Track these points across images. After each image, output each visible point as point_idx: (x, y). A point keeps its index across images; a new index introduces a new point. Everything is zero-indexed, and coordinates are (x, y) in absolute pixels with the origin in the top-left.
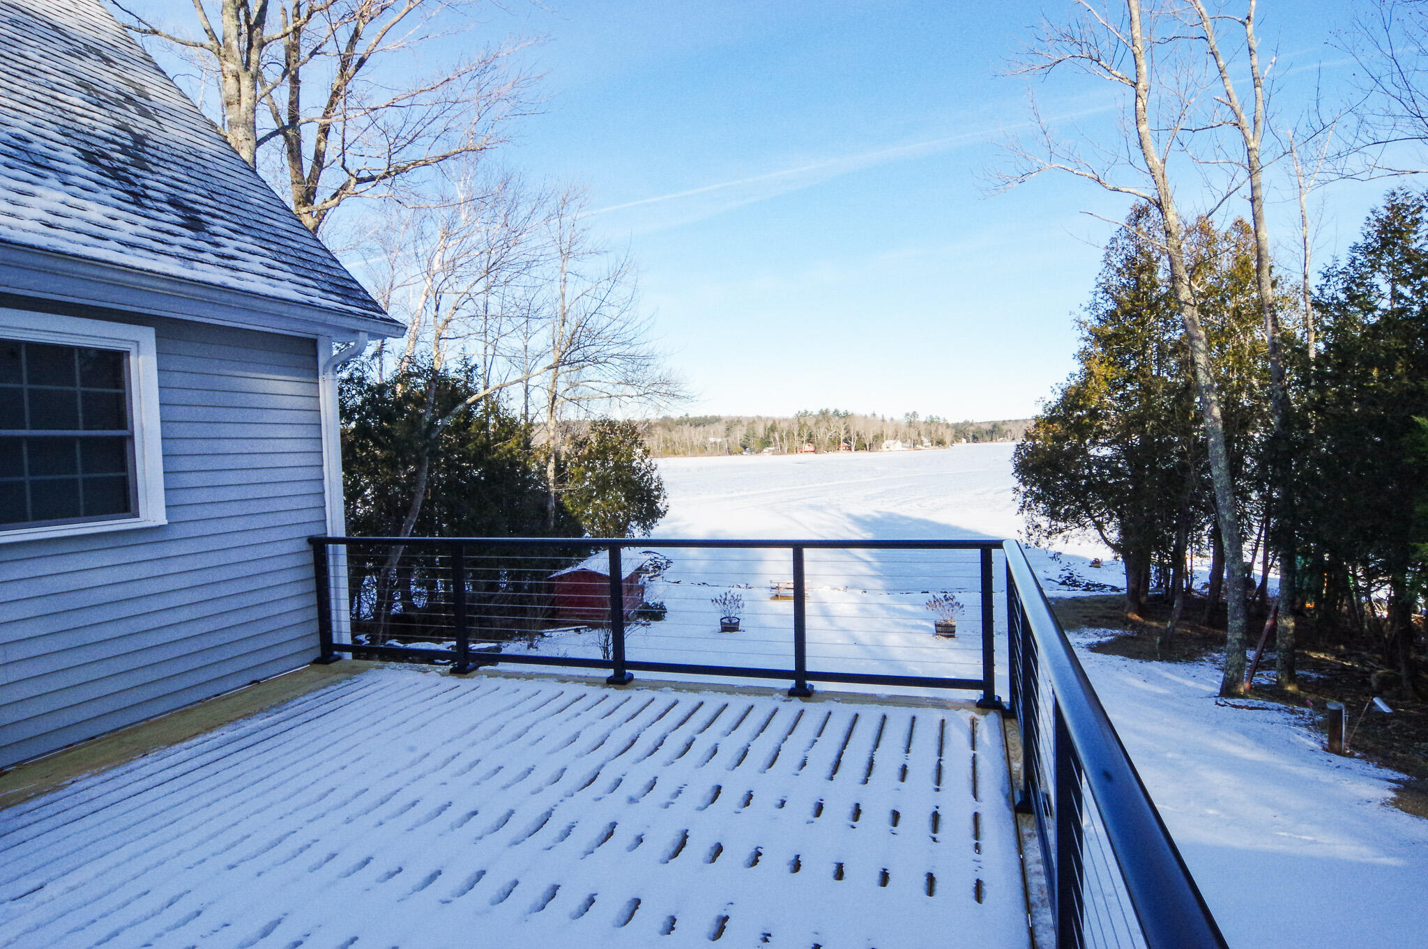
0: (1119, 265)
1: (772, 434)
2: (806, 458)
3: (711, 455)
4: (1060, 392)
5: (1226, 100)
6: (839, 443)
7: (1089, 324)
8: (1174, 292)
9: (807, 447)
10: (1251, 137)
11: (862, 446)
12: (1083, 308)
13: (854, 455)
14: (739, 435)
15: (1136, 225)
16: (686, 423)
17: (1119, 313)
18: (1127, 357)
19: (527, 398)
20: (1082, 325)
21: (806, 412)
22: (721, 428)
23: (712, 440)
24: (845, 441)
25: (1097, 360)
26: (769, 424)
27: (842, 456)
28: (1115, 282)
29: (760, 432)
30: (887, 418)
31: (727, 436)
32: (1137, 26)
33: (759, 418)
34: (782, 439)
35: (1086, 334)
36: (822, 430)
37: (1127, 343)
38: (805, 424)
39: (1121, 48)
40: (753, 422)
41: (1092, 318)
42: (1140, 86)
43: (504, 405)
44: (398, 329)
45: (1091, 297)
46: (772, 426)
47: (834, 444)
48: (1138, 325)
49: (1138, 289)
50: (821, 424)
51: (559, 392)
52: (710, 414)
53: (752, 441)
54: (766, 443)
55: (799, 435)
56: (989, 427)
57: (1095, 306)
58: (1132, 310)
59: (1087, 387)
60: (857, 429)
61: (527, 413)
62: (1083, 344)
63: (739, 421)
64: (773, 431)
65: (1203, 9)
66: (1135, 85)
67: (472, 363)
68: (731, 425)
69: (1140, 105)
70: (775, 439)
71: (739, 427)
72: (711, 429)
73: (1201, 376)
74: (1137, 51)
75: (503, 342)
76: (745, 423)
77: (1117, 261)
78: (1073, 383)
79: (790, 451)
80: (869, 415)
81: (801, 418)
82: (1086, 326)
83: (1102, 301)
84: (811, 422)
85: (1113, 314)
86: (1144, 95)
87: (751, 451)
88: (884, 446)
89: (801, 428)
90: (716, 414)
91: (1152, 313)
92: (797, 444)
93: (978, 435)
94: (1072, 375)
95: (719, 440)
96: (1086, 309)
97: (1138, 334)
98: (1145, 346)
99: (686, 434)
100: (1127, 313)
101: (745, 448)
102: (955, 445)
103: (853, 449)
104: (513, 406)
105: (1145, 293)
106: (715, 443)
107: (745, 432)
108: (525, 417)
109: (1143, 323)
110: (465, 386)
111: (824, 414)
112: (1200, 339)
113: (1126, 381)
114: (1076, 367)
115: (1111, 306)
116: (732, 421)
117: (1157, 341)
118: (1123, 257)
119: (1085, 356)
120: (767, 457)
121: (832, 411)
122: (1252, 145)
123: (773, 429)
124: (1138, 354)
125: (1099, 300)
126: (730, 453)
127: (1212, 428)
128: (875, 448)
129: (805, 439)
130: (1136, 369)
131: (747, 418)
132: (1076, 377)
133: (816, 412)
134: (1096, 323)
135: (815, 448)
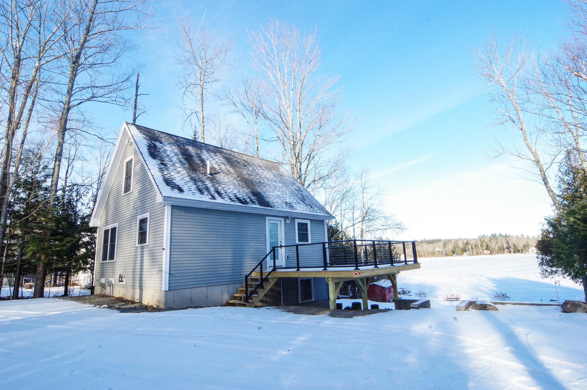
1: (467, 246)
2: (486, 257)
3: (438, 256)
6: (504, 250)
9: (486, 252)
11: (517, 251)
13: (512, 255)
14: (450, 247)
16: (424, 242)
19: (354, 232)
21: (484, 235)
22: (441, 244)
23: (437, 249)
24: (507, 248)
26: (465, 241)
27: (506, 256)
29: (461, 245)
30: (531, 237)
31: (445, 247)
33: (460, 239)
34: (472, 248)
36: (494, 243)
38: (484, 241)
40: (457, 241)
43: (347, 234)
44: (334, 218)
46: (466, 242)
47: (501, 250)
50: (492, 241)
51: (364, 229)
52: (435, 238)
53: (457, 250)
54: (464, 250)
55: (481, 246)
60: (513, 243)
61: (354, 236)
63: (450, 241)
64: (467, 245)
67: (338, 222)
68: (446, 243)
70: (469, 249)
71: (450, 243)
72: (436, 245)
75: (346, 216)
76: (453, 241)
79: (477, 254)
80: (519, 235)
81: (482, 240)
84: (487, 240)
87: (457, 254)
88: (530, 250)
89: (482, 243)
90: (439, 238)
92: (481, 250)
95: (440, 250)
99: (425, 248)
101: (454, 253)
103: (512, 253)
104: (350, 234)
106: (439, 251)
107: (453, 246)
108: (354, 237)
110: (336, 229)
111: (494, 236)
116: (446, 241)
120: (465, 257)
121: (498, 234)
123: (467, 244)
126: (447, 256)
128: (524, 251)
129: (484, 248)
131: (454, 240)
133: (489, 235)
135: (491, 252)
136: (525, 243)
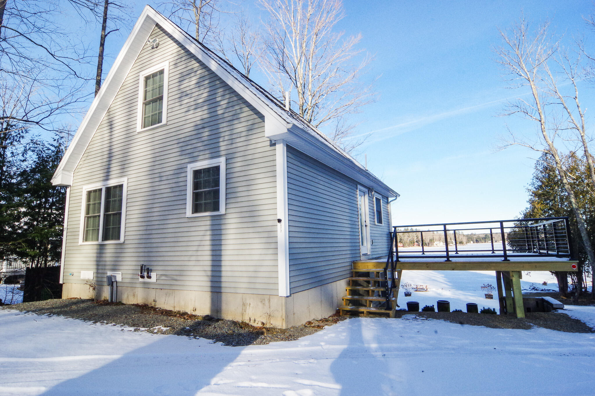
0: (541, 170)
4: (523, 214)
5: (572, 121)
6: (414, 243)
7: (532, 190)
8: (561, 180)
9: (399, 244)
10: (582, 132)
11: (424, 244)
12: (528, 185)
15: (546, 156)
17: (543, 186)
18: (548, 201)
20: (529, 190)
24: (417, 242)
25: (536, 202)
27: (415, 248)
28: (540, 175)
32: (539, 105)
35: (531, 194)
36: (406, 237)
37: (547, 196)
39: (534, 111)
41: (533, 188)
42: (542, 122)
45: (532, 181)
47: (412, 243)
48: (551, 190)
49: (550, 177)
50: (405, 234)
56: (484, 236)
57: (533, 184)
58: (548, 185)
59: (534, 212)
62: (530, 197)
65: (560, 95)
66: (540, 121)
69: (543, 127)
73: (574, 205)
74: (540, 112)
77: (540, 168)
78: (528, 211)
82: (531, 191)
83: (536, 182)
84: (401, 234)
85: (541, 187)
86: (544, 124)
88: (435, 244)
91: (556, 186)
93: (478, 240)
94: (527, 208)
96: (530, 185)
97: (551, 193)
98: (555, 197)
100: (547, 186)
102: (468, 244)
103: (420, 246)
105: (552, 179)
109: (553, 189)
112: (572, 194)
113: (549, 210)
114: (528, 206)
115: (540, 184)
117: (559, 195)
118: (542, 167)
119: (532, 202)
122: (582, 135)
124: (552, 200)
125: (534, 182)
127: (580, 221)
128: (430, 245)
130: (552, 205)
132: (529, 209)
134: (535, 189)
135: (403, 245)
136: (432, 238)
